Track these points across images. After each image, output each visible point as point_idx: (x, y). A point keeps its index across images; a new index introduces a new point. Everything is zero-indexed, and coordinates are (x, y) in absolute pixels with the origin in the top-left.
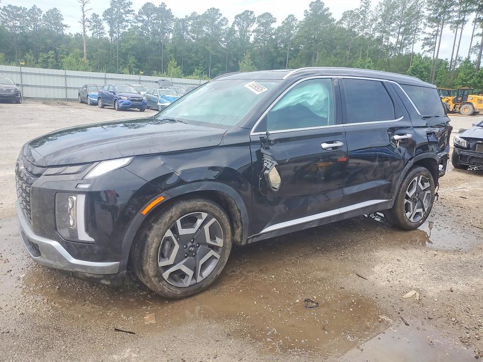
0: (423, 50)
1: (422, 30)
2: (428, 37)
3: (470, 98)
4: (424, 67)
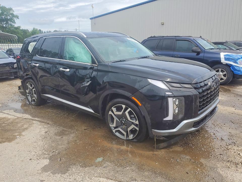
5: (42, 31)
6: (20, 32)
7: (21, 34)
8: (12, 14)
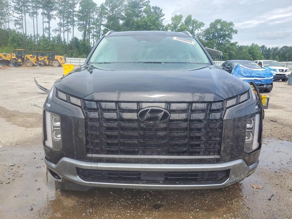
0: (16, 27)
1: (12, 15)
2: (17, 19)
3: (56, 57)
4: (19, 39)
5: (266, 47)
6: (234, 48)
7: (235, 51)
8: (232, 29)
